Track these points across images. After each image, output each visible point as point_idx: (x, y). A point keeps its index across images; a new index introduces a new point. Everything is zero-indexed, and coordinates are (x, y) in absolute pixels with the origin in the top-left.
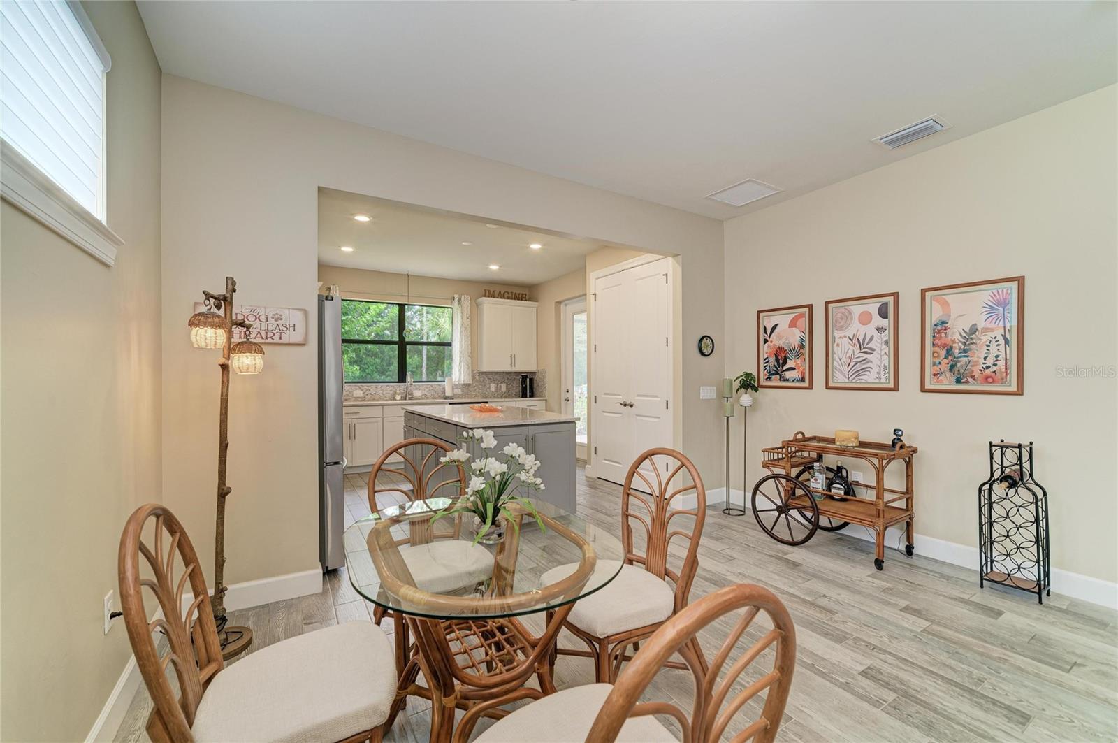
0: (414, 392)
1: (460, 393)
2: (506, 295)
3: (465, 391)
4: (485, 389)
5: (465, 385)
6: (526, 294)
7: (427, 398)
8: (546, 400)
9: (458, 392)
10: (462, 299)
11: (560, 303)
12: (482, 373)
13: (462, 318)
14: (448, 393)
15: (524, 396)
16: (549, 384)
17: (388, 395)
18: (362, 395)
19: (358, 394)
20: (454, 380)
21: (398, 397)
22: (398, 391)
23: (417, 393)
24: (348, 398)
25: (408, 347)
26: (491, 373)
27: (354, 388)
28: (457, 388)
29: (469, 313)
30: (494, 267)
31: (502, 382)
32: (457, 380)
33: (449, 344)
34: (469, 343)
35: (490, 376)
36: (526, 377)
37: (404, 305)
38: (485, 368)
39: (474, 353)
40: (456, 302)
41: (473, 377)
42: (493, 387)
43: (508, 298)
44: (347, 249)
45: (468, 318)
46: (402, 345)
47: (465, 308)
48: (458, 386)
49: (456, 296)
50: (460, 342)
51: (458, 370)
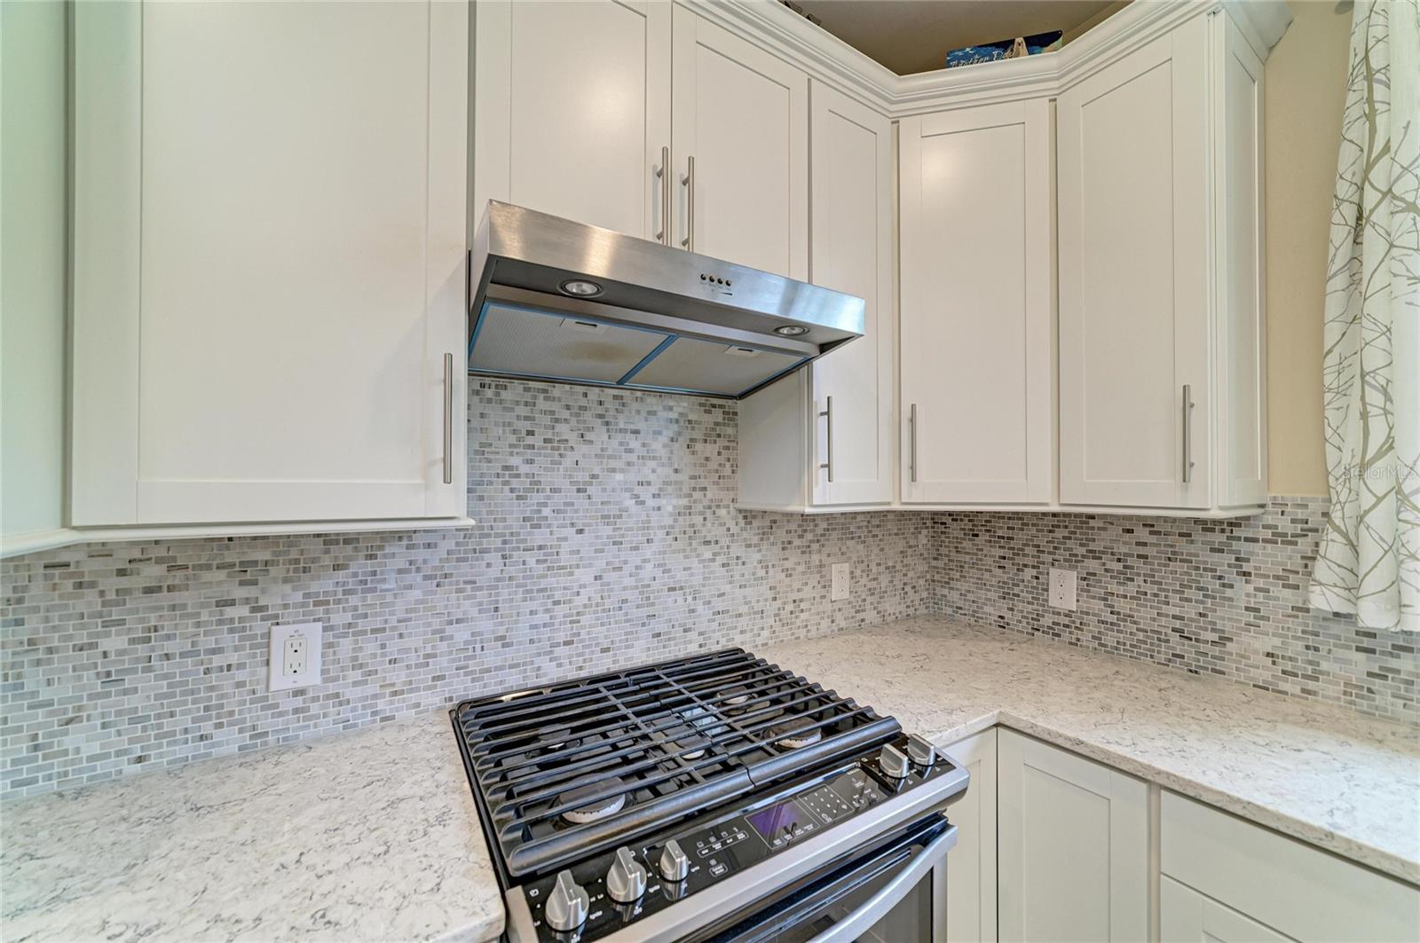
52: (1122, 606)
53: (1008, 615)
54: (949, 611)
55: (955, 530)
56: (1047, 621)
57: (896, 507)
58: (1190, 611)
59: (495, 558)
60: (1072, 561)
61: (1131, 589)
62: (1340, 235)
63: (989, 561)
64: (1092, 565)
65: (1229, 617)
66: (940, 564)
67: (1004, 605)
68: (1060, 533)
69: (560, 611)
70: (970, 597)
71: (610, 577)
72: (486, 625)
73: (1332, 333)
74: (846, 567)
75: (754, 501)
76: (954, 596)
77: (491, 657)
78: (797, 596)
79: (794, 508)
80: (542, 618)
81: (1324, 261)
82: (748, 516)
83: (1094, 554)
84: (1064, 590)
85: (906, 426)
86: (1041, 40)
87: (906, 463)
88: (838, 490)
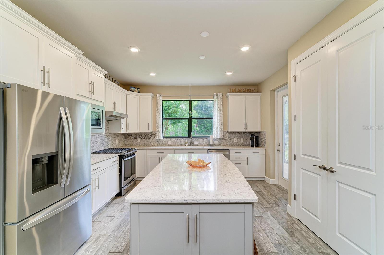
0: (195, 142)
1: (218, 143)
2: (243, 90)
3: (220, 142)
4: (231, 141)
5: (220, 139)
6: (254, 89)
7: (201, 145)
8: (266, 149)
9: (217, 142)
10: (218, 95)
11: (274, 91)
12: (229, 133)
13: (218, 105)
14: (211, 143)
15: (252, 146)
16: (267, 139)
17: (183, 143)
18: (171, 143)
19: (170, 142)
21: (187, 145)
22: (187, 142)
23: (196, 143)
24: (165, 144)
25: (193, 120)
26: (235, 133)
27: (168, 140)
29: (222, 102)
30: (229, 74)
31: (240, 138)
32: (215, 136)
33: (212, 119)
34: (222, 117)
35: (234, 134)
36: (254, 135)
37: (191, 100)
38: (230, 131)
39: (224, 123)
40: (215, 97)
41: (225, 134)
42: (236, 140)
43: (244, 92)
44: (153, 74)
45: (221, 105)
46: (190, 119)
47: (220, 100)
48: (216, 139)
49: (215, 94)
50: (218, 117)
51: (216, 132)
52: (144, 141)
53: (134, 144)
54: (127, 145)
55: (127, 135)
56: (138, 144)
57: (126, 132)
58: (149, 140)
59: (93, 138)
60: (140, 138)
61: (145, 139)
62: (157, 113)
63: (132, 139)
64: (142, 138)
65: (151, 140)
66: (126, 140)
67: (133, 143)
68: (139, 135)
69: (97, 143)
70: (129, 143)
71: (101, 140)
72: (93, 145)
73: (156, 119)
74: (118, 140)
75: (111, 132)
76: (128, 143)
77: (93, 148)
78: (114, 143)
79: (119, 132)
80: (96, 144)
81: (156, 115)
82: (110, 134)
83: (142, 137)
84: (139, 141)
85: (127, 124)
86: (138, 89)
87: (127, 128)
88: (123, 131)
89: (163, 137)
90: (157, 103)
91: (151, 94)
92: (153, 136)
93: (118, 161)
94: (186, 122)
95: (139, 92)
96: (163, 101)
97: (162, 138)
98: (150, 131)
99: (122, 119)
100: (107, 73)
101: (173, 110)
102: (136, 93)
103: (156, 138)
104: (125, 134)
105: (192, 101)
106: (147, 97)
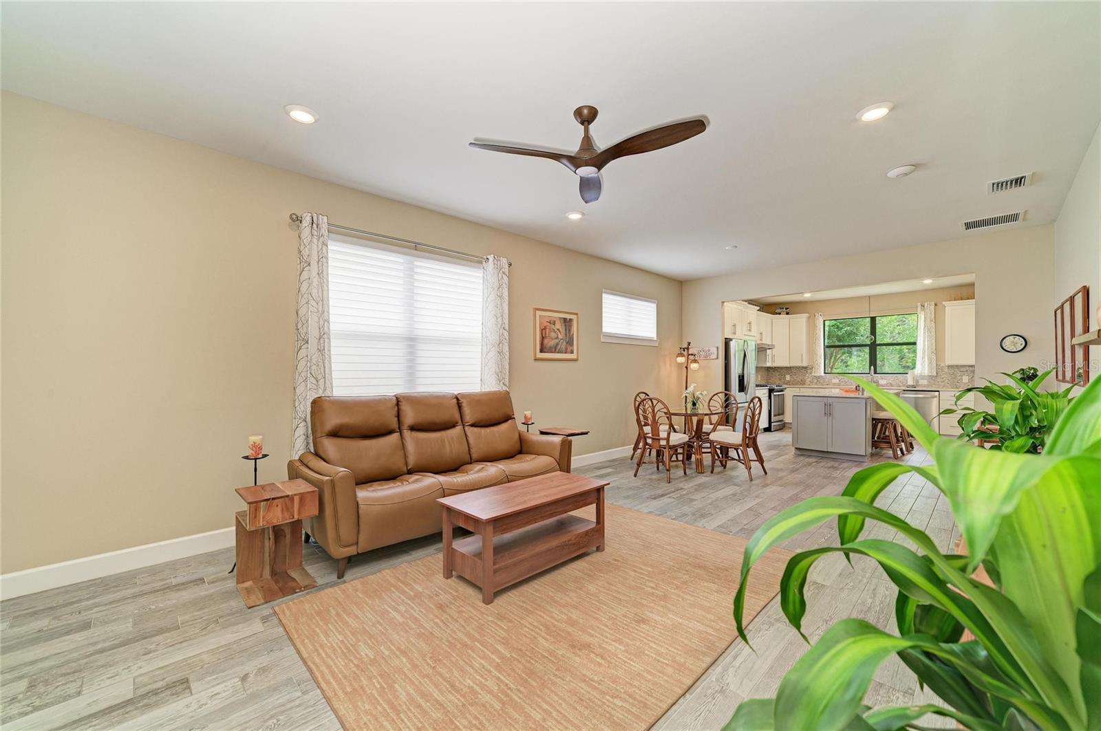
0: (880, 381)
1: (926, 383)
3: (932, 381)
4: (956, 381)
7: (893, 386)
9: (924, 382)
10: (926, 305)
12: (950, 367)
13: (925, 321)
14: (911, 383)
18: (838, 382)
19: (836, 381)
20: (916, 373)
23: (883, 382)
24: (829, 383)
25: (878, 347)
27: (833, 377)
28: (923, 379)
29: (933, 316)
30: (928, 282)
32: (919, 372)
33: (915, 344)
34: (933, 341)
37: (875, 317)
38: (948, 362)
39: (938, 350)
40: (919, 309)
41: (939, 369)
45: (931, 321)
46: (873, 347)
47: (929, 314)
48: (923, 377)
49: (919, 304)
50: (924, 341)
51: (922, 364)
52: (795, 378)
55: (771, 370)
56: (786, 382)
57: (771, 366)
58: (802, 377)
60: (789, 374)
61: (796, 376)
62: (814, 340)
63: (777, 375)
64: (791, 374)
65: (806, 378)
66: (768, 376)
67: (780, 381)
68: (788, 370)
70: (774, 381)
73: (814, 348)
76: (771, 381)
81: (813, 342)
83: (792, 372)
84: (788, 378)
85: (773, 356)
86: (786, 309)
87: (773, 361)
88: (769, 364)
89: (825, 373)
90: (815, 326)
91: (806, 315)
92: (809, 371)
93: (767, 395)
94: (867, 350)
95: (787, 314)
96: (824, 321)
97: (823, 374)
98: (805, 364)
99: (768, 351)
100: (758, 308)
101: (846, 331)
102: (783, 316)
103: (813, 374)
104: (768, 369)
105: (877, 318)
106: (800, 320)
